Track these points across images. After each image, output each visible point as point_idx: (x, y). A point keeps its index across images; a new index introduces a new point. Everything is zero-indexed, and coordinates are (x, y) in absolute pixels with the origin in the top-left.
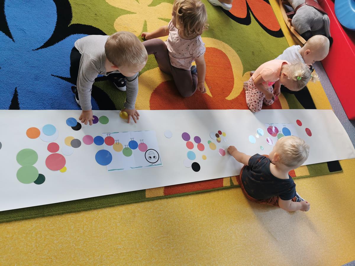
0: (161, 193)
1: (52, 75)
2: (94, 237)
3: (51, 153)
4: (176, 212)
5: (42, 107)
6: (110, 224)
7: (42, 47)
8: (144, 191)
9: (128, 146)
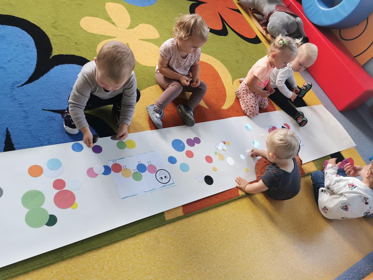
0: (180, 213)
1: (43, 110)
2: (121, 272)
3: (58, 191)
4: (199, 230)
5: (39, 144)
6: (135, 255)
7: (26, 83)
8: (162, 214)
9: (137, 170)
